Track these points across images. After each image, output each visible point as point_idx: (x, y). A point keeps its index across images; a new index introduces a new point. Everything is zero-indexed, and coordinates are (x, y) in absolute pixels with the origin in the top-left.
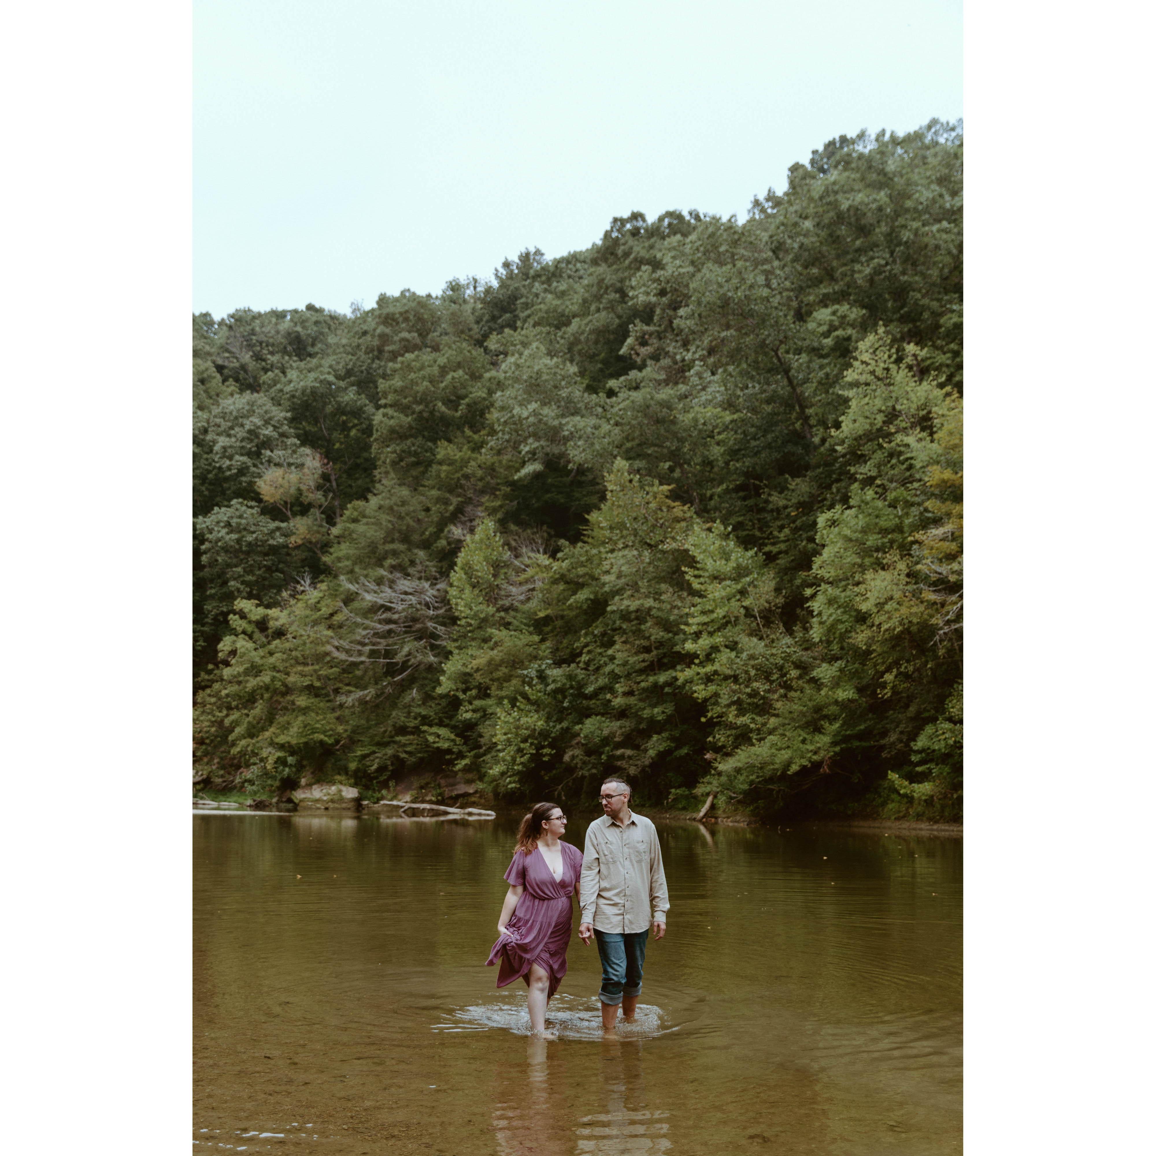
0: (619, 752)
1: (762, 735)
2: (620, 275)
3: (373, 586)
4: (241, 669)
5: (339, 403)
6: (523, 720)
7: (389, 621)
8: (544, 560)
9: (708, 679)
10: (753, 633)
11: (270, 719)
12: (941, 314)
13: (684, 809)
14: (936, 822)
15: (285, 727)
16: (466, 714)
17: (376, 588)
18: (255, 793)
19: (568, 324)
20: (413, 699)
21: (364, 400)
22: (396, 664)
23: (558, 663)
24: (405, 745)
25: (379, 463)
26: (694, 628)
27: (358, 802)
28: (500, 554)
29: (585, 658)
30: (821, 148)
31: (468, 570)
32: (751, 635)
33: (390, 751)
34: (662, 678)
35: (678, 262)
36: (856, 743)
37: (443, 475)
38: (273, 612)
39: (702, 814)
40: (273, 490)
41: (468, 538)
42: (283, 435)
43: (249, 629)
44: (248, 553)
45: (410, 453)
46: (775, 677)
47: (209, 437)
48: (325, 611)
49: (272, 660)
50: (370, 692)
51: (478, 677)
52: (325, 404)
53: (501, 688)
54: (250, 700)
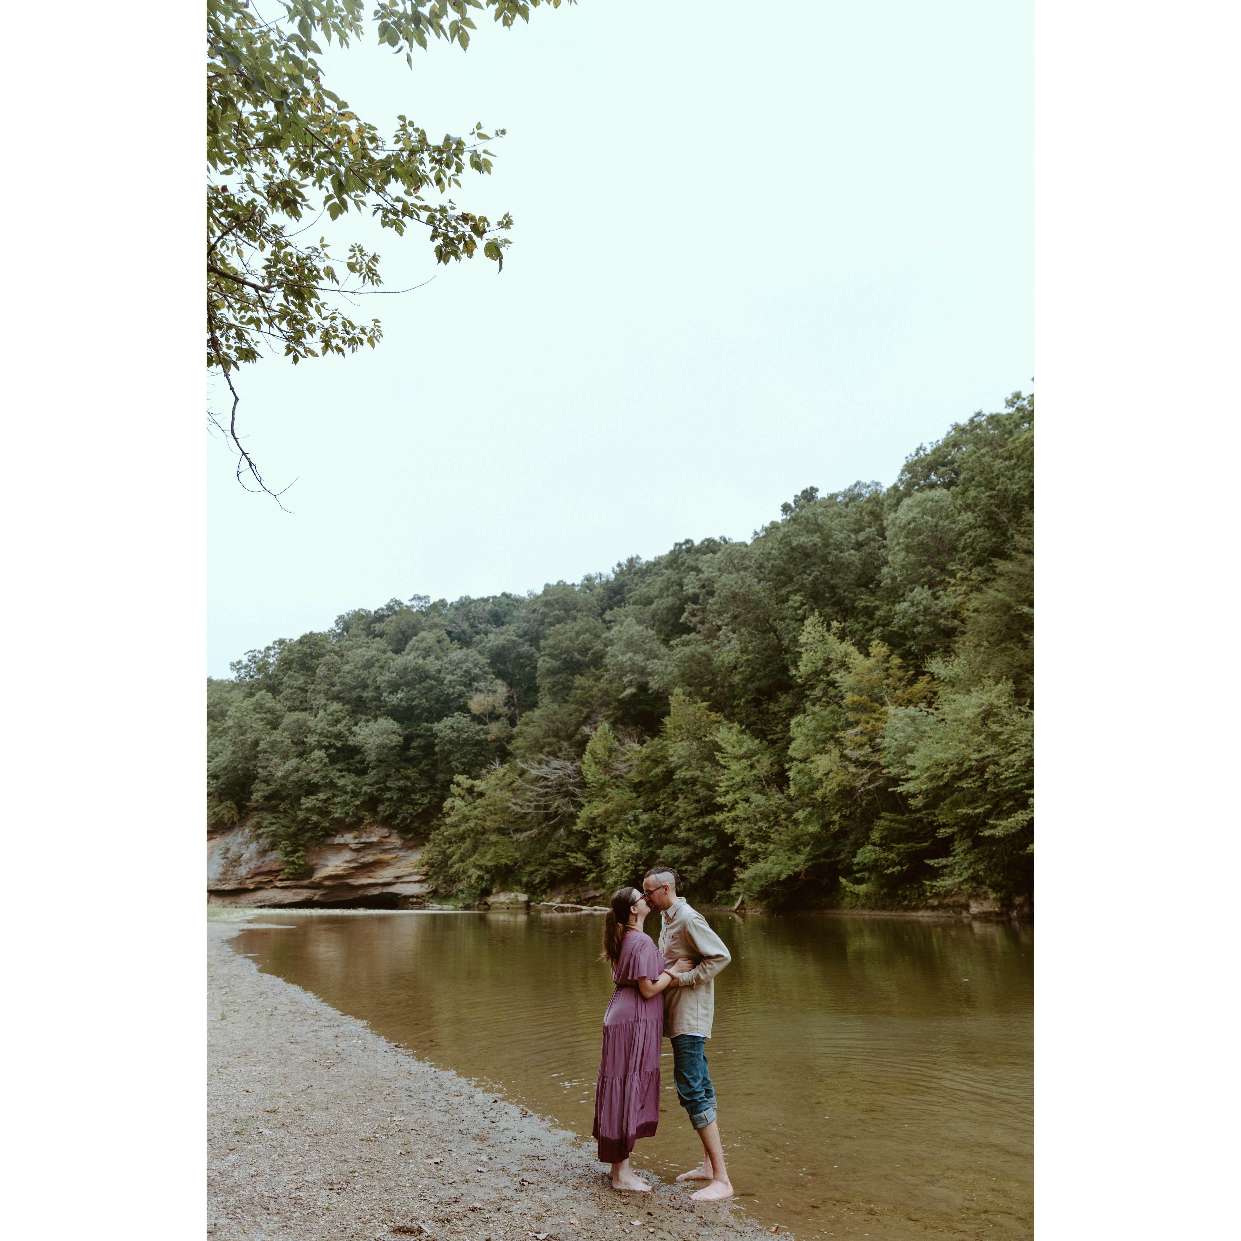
0: (684, 868)
1: (766, 855)
2: (680, 575)
3: (537, 766)
4: (456, 819)
5: (518, 652)
6: (626, 848)
7: (546, 787)
8: (636, 746)
9: (735, 820)
10: (759, 792)
11: (475, 849)
12: (855, 601)
13: (726, 904)
14: (873, 910)
15: (483, 855)
16: (592, 844)
17: (538, 766)
18: (465, 899)
19: (651, 603)
20: (561, 836)
21: (533, 649)
22: (550, 813)
23: (645, 811)
24: (556, 865)
25: (541, 689)
26: (723, 789)
27: (527, 903)
28: (612, 744)
29: (662, 807)
30: (799, 494)
31: (593, 753)
32: (757, 793)
33: (547, 870)
34: (707, 820)
35: (710, 570)
36: (823, 860)
37: (578, 696)
38: (477, 782)
39: (735, 907)
40: (478, 707)
41: (594, 733)
42: (486, 673)
43: (463, 793)
44: (463, 745)
45: (559, 683)
46: (772, 818)
47: (442, 675)
48: (507, 780)
49: (475, 812)
50: (535, 831)
51: (599, 821)
52: (510, 653)
53: (612, 827)
54: (462, 838)
